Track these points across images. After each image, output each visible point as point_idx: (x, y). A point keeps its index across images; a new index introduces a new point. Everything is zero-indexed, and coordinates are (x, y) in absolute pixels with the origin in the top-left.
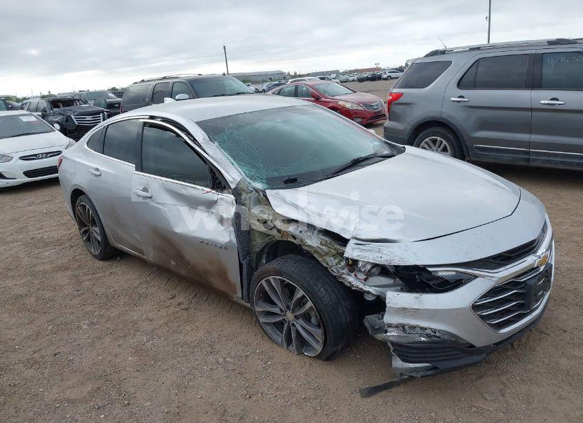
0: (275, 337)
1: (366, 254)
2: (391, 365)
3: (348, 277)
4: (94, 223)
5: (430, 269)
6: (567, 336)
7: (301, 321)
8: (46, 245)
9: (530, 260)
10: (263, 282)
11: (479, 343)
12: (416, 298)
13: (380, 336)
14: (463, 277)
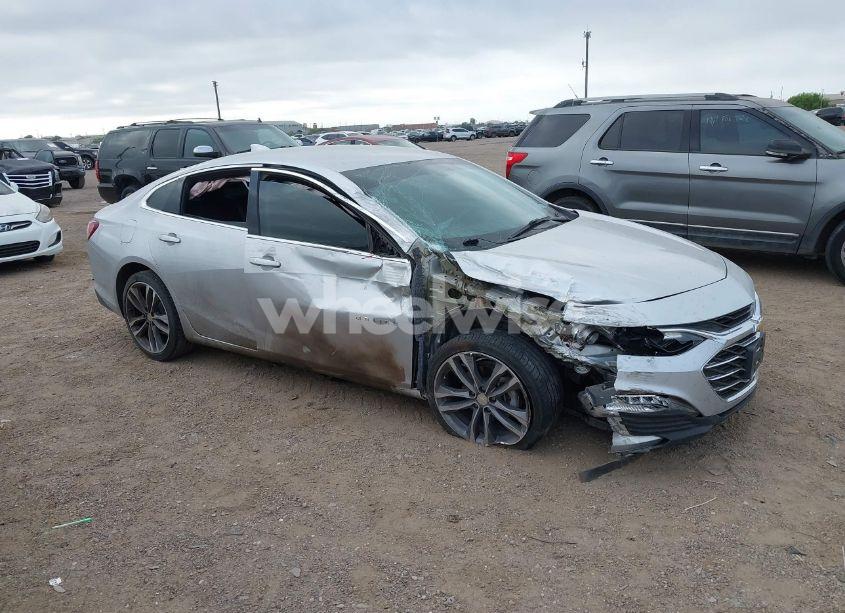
0: (458, 429)
1: (591, 317)
2: (611, 444)
3: (559, 348)
4: (158, 310)
5: (661, 330)
6: (777, 417)
7: (498, 404)
8: (64, 346)
9: (745, 327)
10: (450, 361)
11: (707, 412)
12: (649, 361)
13: (598, 411)
14: (693, 338)
